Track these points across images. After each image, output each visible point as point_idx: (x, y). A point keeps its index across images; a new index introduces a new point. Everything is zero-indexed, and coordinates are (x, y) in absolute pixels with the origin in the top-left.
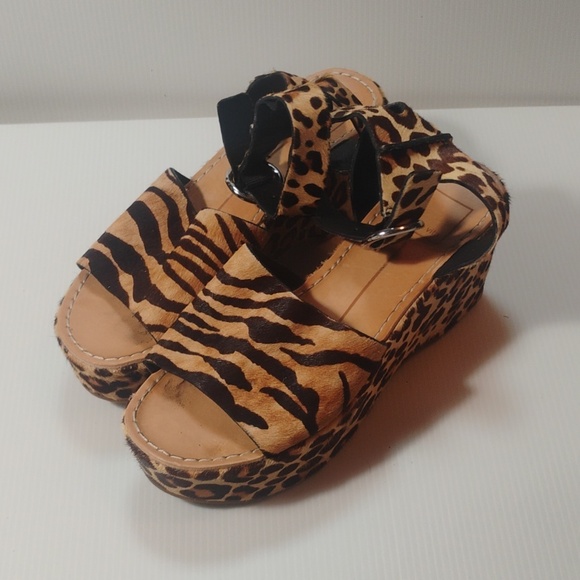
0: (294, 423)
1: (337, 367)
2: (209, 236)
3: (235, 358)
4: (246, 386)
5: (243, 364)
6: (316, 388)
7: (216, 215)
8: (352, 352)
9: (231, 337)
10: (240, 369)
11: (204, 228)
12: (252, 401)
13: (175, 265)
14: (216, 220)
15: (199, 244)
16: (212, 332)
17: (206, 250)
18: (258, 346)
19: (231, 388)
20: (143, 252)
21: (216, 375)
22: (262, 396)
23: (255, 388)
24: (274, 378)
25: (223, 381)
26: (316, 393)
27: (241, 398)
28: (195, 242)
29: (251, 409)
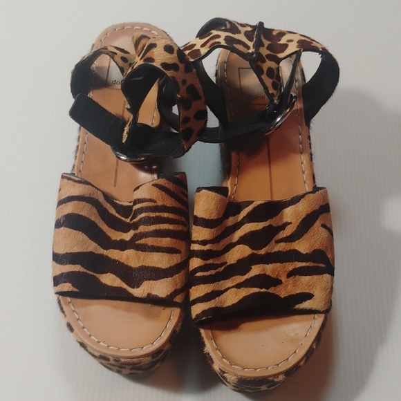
0: (324, 278)
1: (318, 224)
2: (160, 203)
3: (256, 270)
4: (277, 282)
5: (264, 269)
6: (317, 247)
7: (153, 185)
8: (317, 207)
9: (238, 261)
10: (265, 275)
11: (151, 200)
12: (289, 288)
13: (150, 241)
14: (156, 189)
15: (157, 214)
16: (224, 267)
17: (165, 215)
18: (263, 252)
19: (271, 290)
20: (101, 251)
21: (256, 290)
22: (291, 280)
23: (283, 279)
24: (287, 263)
25: (263, 290)
26: (319, 250)
27: (282, 292)
28: (152, 215)
29: (293, 293)
